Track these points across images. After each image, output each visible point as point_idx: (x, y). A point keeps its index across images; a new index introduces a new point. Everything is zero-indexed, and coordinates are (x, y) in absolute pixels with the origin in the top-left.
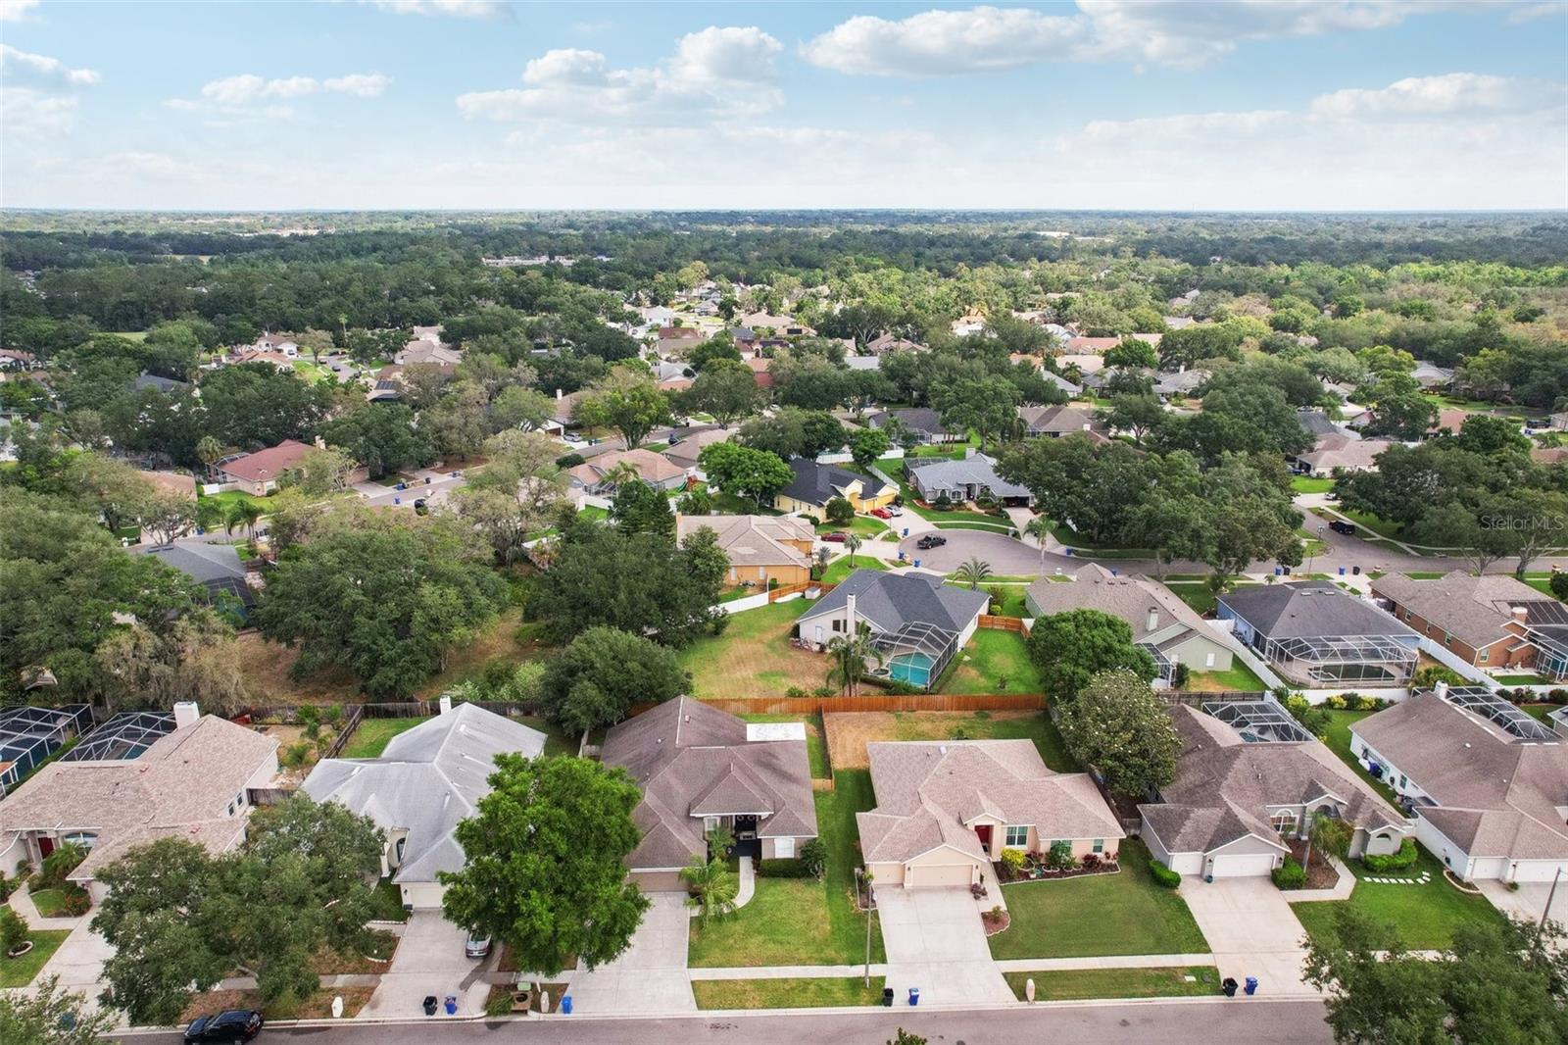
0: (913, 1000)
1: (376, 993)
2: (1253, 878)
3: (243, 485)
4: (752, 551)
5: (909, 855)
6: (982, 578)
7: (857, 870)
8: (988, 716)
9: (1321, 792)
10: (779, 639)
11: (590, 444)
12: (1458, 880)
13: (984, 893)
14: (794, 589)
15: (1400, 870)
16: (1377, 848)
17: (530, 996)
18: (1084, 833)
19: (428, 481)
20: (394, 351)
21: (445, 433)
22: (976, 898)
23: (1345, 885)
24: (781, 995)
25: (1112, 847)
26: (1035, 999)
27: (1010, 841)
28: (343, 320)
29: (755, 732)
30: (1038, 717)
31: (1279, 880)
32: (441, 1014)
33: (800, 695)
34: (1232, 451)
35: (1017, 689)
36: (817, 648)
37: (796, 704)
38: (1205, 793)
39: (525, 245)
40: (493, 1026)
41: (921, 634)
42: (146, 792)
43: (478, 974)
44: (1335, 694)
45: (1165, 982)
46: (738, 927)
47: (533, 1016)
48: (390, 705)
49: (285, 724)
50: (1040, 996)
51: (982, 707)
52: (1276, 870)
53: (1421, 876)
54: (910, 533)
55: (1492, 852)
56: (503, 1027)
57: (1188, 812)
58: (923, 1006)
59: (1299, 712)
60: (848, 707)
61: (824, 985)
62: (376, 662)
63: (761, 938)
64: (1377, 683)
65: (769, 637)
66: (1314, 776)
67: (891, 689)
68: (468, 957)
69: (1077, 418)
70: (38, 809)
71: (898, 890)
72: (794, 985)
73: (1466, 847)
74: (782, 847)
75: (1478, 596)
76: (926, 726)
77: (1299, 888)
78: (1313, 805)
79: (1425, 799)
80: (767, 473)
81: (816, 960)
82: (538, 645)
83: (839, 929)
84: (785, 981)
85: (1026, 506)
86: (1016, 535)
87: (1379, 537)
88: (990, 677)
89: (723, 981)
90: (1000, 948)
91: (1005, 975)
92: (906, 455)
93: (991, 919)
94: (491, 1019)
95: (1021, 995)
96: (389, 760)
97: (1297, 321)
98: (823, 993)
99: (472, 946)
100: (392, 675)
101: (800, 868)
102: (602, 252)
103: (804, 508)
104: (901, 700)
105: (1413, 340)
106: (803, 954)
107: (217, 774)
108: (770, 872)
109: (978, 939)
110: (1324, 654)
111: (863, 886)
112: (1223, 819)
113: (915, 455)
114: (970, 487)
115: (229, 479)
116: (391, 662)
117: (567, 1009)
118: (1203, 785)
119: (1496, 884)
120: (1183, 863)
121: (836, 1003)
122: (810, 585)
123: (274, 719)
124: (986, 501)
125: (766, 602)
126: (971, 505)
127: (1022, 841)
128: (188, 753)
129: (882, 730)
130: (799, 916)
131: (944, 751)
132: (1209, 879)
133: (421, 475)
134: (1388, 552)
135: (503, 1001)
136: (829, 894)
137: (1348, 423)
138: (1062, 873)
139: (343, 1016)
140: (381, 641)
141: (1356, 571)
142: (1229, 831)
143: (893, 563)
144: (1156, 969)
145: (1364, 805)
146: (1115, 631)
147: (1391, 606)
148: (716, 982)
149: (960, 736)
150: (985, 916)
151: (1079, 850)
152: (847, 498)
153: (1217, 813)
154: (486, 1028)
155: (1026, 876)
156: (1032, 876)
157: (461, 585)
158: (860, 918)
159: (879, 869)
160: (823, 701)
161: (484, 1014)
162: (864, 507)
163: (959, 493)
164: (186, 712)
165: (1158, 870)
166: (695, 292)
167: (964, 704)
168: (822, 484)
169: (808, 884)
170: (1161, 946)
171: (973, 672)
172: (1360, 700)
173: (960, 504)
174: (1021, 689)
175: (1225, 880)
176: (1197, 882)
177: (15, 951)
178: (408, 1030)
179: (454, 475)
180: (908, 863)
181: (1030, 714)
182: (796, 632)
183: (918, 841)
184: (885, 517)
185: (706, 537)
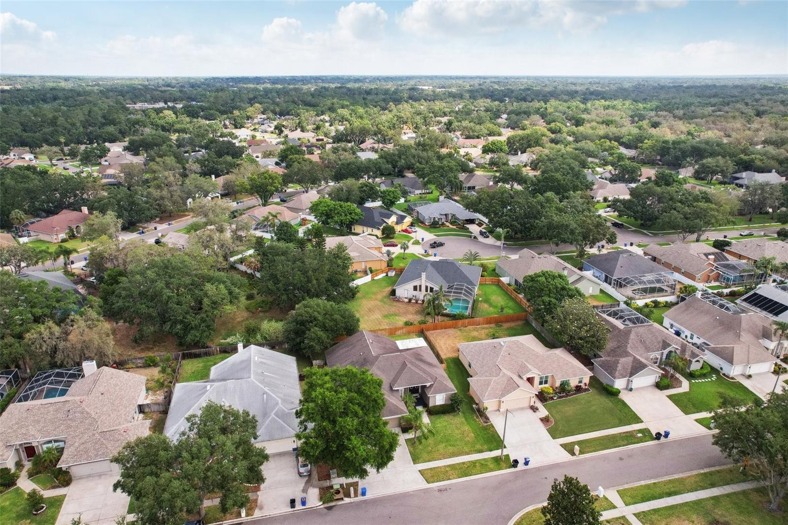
0: (526, 463)
1: (259, 502)
2: (649, 386)
3: (42, 237)
4: (358, 254)
5: (503, 395)
6: (475, 259)
7: (474, 406)
8: (501, 326)
9: (669, 345)
10: (385, 297)
11: (238, 203)
12: (728, 377)
13: (537, 409)
14: (382, 272)
15: (704, 376)
16: (695, 367)
17: (341, 491)
18: (575, 375)
19: (156, 229)
20: (101, 157)
21: (161, 202)
22: (534, 412)
23: (685, 386)
24: (465, 470)
25: (586, 380)
26: (579, 454)
27: (541, 383)
28: (62, 140)
29: (402, 344)
30: (525, 324)
31: (659, 386)
32: (299, 506)
33: (411, 324)
34: (574, 192)
35: (509, 311)
36: (407, 300)
37: (411, 330)
38: (620, 351)
39: (148, 96)
40: (330, 508)
41: (462, 289)
42: (88, 413)
43: (309, 483)
44: (648, 301)
45: (630, 438)
46: (431, 441)
47: (347, 500)
48: (197, 351)
49: (138, 367)
50: (581, 452)
51: (498, 322)
52: (658, 382)
53: (713, 377)
54: (425, 240)
55: (741, 363)
56: (334, 508)
57: (618, 360)
58: (531, 465)
59: (639, 310)
60: (435, 328)
61: (483, 462)
62: (187, 328)
63: (444, 445)
64: (662, 294)
65: (379, 297)
66: (663, 338)
67: (453, 317)
68: (301, 476)
69: (482, 179)
70: (24, 431)
71: (498, 413)
72: (468, 464)
73: (731, 361)
74: (439, 399)
75: (692, 252)
76: (475, 334)
77: (668, 389)
78: (666, 352)
79: (704, 343)
80: (351, 214)
81: (474, 451)
82: (261, 311)
83: (478, 435)
84: (464, 463)
85: (474, 223)
86: (475, 237)
87: (634, 229)
88: (495, 307)
89: (434, 468)
90: (554, 433)
91: (561, 445)
92: (405, 201)
93: (545, 420)
94: (326, 505)
95: (573, 453)
96: (213, 381)
97: (560, 129)
98: (483, 467)
99: (302, 470)
100: (197, 334)
101: (449, 409)
102: (193, 100)
103: (370, 230)
104: (460, 322)
105: (615, 137)
106: (466, 449)
107: (121, 399)
108: (434, 412)
109: (542, 431)
110: (640, 283)
111: (481, 413)
112: (633, 362)
113: (410, 201)
114: (446, 215)
115: (32, 233)
116: (196, 328)
117: (364, 494)
118: (618, 347)
119: (742, 376)
120: (619, 384)
121: (491, 470)
122: (389, 270)
123: (130, 366)
124: (455, 222)
125: (370, 280)
126: (448, 224)
127: (546, 382)
128: (102, 389)
129: (455, 337)
130: (457, 432)
131: (503, 344)
132: (631, 390)
133: (152, 226)
134: (640, 235)
135: (327, 495)
136: (466, 419)
137: (599, 176)
138: (567, 395)
139: (246, 516)
140: (188, 317)
141: (632, 244)
142: (637, 368)
143: (423, 255)
144: (624, 433)
145: (687, 349)
146: (563, 280)
147: (654, 259)
148: (431, 469)
149: (494, 337)
150: (542, 420)
151: (574, 383)
152: (390, 224)
153: (630, 359)
154: (326, 511)
155: (552, 398)
156: (555, 398)
157: (224, 282)
158: (485, 429)
159: (489, 404)
160: (423, 326)
161: (321, 503)
162: (398, 228)
163: (442, 219)
164: (89, 367)
165: (610, 389)
166: (256, 121)
167: (489, 321)
168: (377, 218)
169: (454, 416)
170: (622, 423)
171: (486, 306)
172: (659, 303)
173: (443, 224)
174: (511, 312)
175: (637, 389)
176: (626, 391)
177: (37, 511)
178: (284, 518)
179: (169, 224)
180: (502, 400)
181: (520, 323)
182: (393, 293)
183: (505, 388)
184: (409, 233)
185: (341, 248)
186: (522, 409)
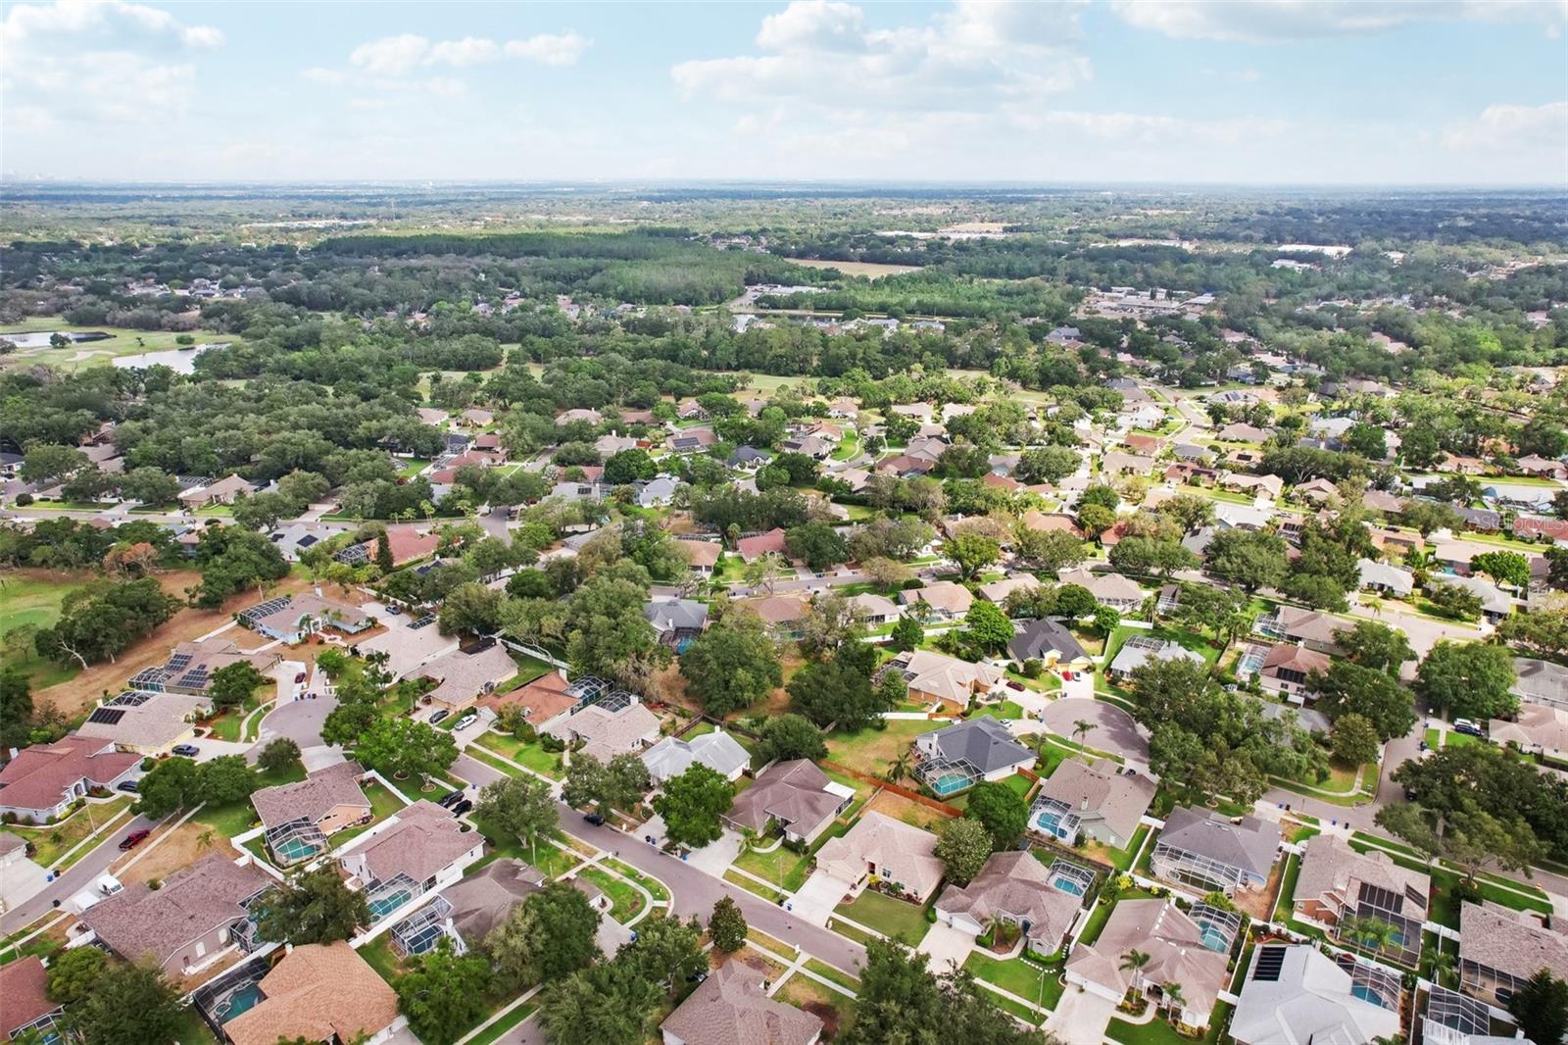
1: (635, 829)
3: (744, 555)
4: (936, 686)
5: (830, 858)
7: (813, 862)
10: (908, 743)
12: (1063, 978)
13: (855, 888)
14: (946, 716)
15: (1042, 963)
17: (678, 850)
18: (918, 885)
19: (836, 574)
22: (850, 888)
23: (1008, 957)
24: (750, 886)
26: (830, 925)
27: (882, 874)
29: (831, 786)
31: (978, 940)
42: (607, 730)
43: (667, 835)
46: (758, 859)
47: (674, 855)
50: (833, 928)
52: (979, 936)
53: (1049, 970)
54: (1068, 697)
55: (1078, 971)
56: (662, 854)
60: (895, 791)
61: (767, 889)
63: (762, 866)
70: (578, 724)
71: (825, 872)
72: (757, 885)
75: (1343, 870)
76: (922, 814)
77: (985, 947)
78: (1021, 918)
81: (773, 881)
83: (791, 875)
84: (756, 882)
89: (737, 873)
90: (839, 908)
91: (831, 917)
94: (662, 851)
98: (763, 891)
100: (716, 705)
101: (796, 848)
104: (924, 799)
106: (770, 877)
107: (632, 730)
109: (837, 900)
111: (813, 865)
116: (718, 699)
117: (685, 858)
120: (942, 914)
121: (764, 897)
122: (956, 716)
123: (671, 709)
125: (926, 718)
127: (887, 876)
128: (627, 718)
129: (900, 808)
130: (782, 865)
132: (951, 926)
135: (669, 847)
136: (796, 860)
138: (892, 895)
139: (625, 830)
142: (966, 909)
143: (1030, 715)
147: (1302, 856)
150: (847, 896)
151: (905, 892)
152: (1046, 660)
156: (879, 890)
158: (802, 875)
160: (885, 783)
162: (1058, 668)
164: (634, 701)
165: (931, 914)
169: (793, 854)
175: (957, 930)
176: (943, 924)
180: (830, 863)
183: (837, 855)
184: (1068, 679)
186: (845, 882)
